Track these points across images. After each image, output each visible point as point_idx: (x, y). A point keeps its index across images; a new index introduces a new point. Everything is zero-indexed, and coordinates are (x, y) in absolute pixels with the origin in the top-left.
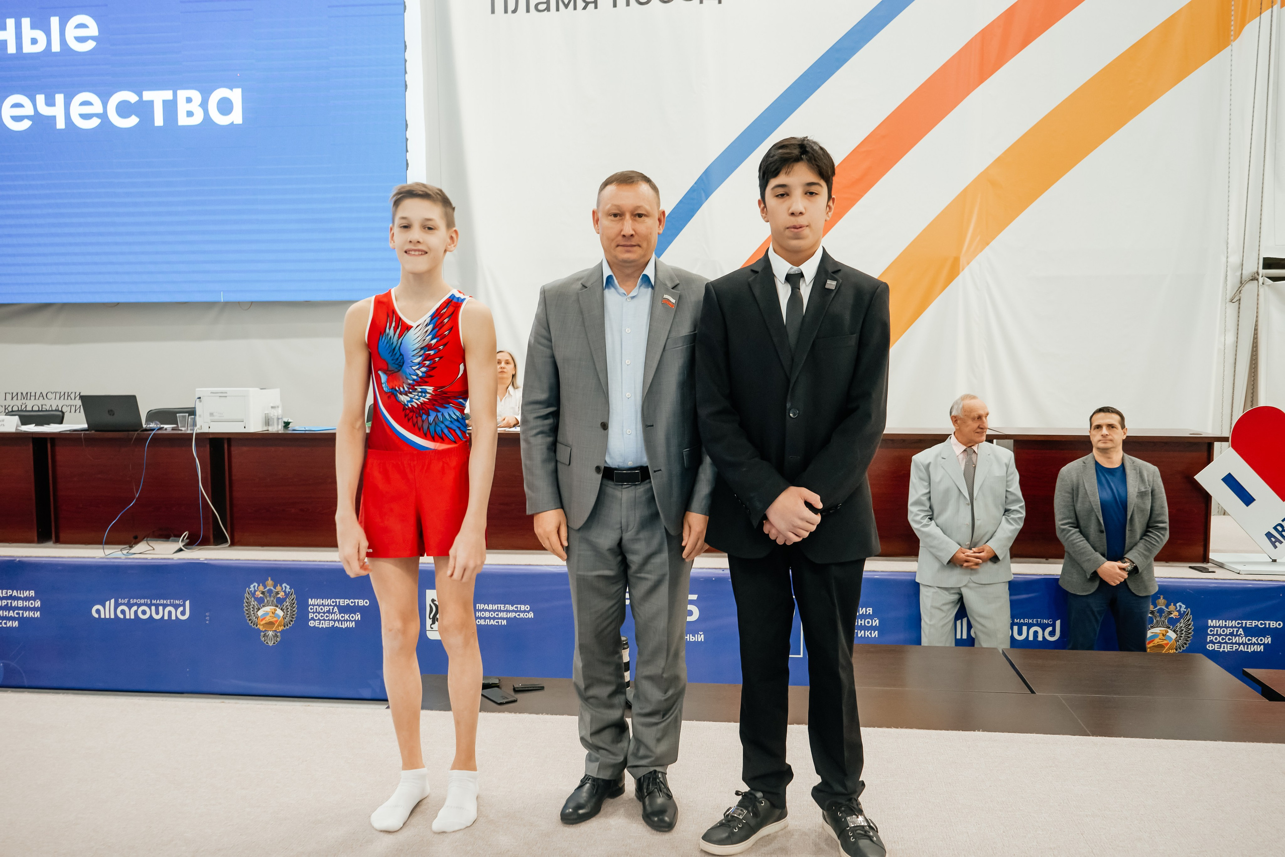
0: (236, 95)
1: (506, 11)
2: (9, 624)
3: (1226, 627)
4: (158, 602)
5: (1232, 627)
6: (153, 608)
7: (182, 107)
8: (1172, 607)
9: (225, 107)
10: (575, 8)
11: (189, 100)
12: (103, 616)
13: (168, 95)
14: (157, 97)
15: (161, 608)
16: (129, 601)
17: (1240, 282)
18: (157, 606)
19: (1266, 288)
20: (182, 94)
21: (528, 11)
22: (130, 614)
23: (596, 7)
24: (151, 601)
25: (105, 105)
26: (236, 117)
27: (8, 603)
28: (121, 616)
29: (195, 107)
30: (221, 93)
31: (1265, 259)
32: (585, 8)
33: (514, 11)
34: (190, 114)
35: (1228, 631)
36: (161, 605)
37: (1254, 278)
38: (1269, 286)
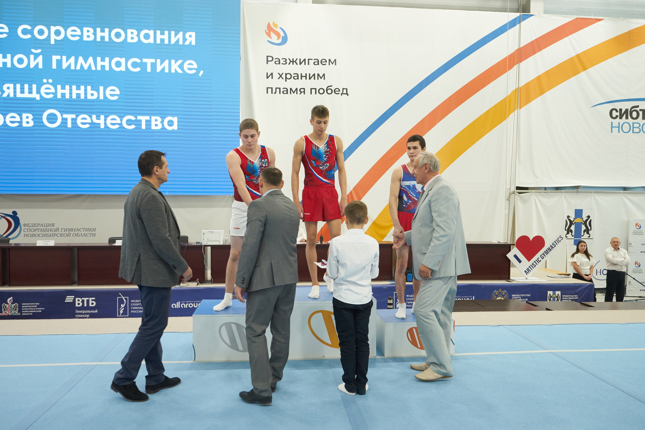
0: (175, 120)
1: (272, 93)
2: (140, 312)
3: (517, 297)
4: (196, 302)
5: (518, 296)
6: (194, 304)
7: (153, 123)
8: (503, 292)
9: (171, 123)
10: (297, 93)
11: (156, 120)
12: (175, 307)
13: (148, 118)
14: (143, 119)
15: (197, 304)
16: (185, 302)
17: (509, 194)
18: (196, 303)
19: (517, 196)
20: (153, 118)
21: (280, 93)
22: (186, 306)
23: (304, 94)
24: (193, 302)
25: (121, 120)
26: (175, 127)
27: (140, 304)
28: (183, 307)
29: (159, 123)
30: (169, 118)
31: (516, 187)
32: (300, 94)
33: (275, 93)
34: (156, 125)
35: (517, 298)
36: (197, 303)
37: (514, 193)
38: (518, 195)
